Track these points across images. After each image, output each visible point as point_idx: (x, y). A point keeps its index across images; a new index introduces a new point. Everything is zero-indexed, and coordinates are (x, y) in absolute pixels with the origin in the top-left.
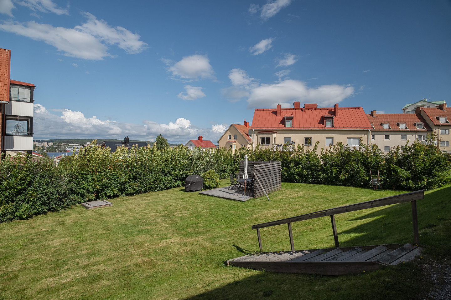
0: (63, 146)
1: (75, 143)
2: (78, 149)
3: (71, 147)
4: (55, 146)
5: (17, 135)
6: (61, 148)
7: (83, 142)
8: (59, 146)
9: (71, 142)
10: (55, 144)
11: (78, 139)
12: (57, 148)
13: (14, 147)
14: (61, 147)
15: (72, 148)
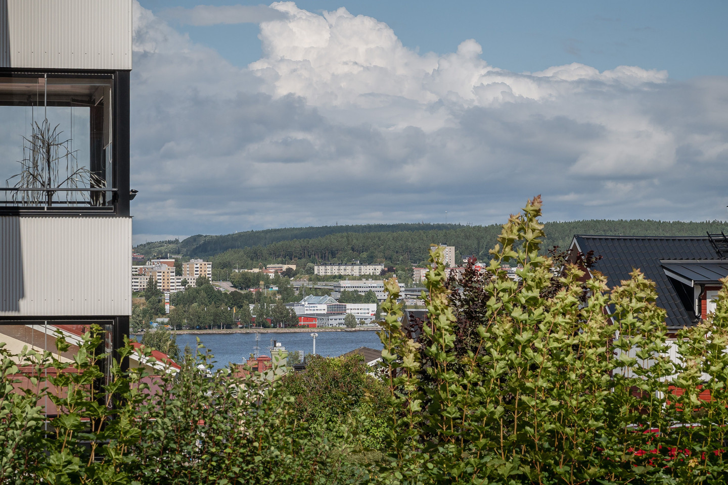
0: (275, 282)
1: (350, 262)
2: (373, 307)
3: (327, 292)
4: (226, 287)
5: (36, 212)
6: (259, 298)
7: (410, 251)
8: (247, 282)
9: (329, 255)
10: (222, 270)
11: (369, 228)
12: (236, 300)
13: (22, 295)
14: (259, 294)
15: (331, 299)
